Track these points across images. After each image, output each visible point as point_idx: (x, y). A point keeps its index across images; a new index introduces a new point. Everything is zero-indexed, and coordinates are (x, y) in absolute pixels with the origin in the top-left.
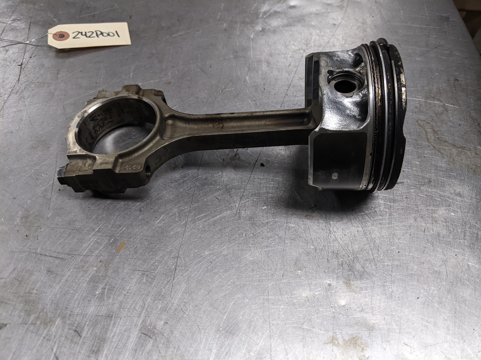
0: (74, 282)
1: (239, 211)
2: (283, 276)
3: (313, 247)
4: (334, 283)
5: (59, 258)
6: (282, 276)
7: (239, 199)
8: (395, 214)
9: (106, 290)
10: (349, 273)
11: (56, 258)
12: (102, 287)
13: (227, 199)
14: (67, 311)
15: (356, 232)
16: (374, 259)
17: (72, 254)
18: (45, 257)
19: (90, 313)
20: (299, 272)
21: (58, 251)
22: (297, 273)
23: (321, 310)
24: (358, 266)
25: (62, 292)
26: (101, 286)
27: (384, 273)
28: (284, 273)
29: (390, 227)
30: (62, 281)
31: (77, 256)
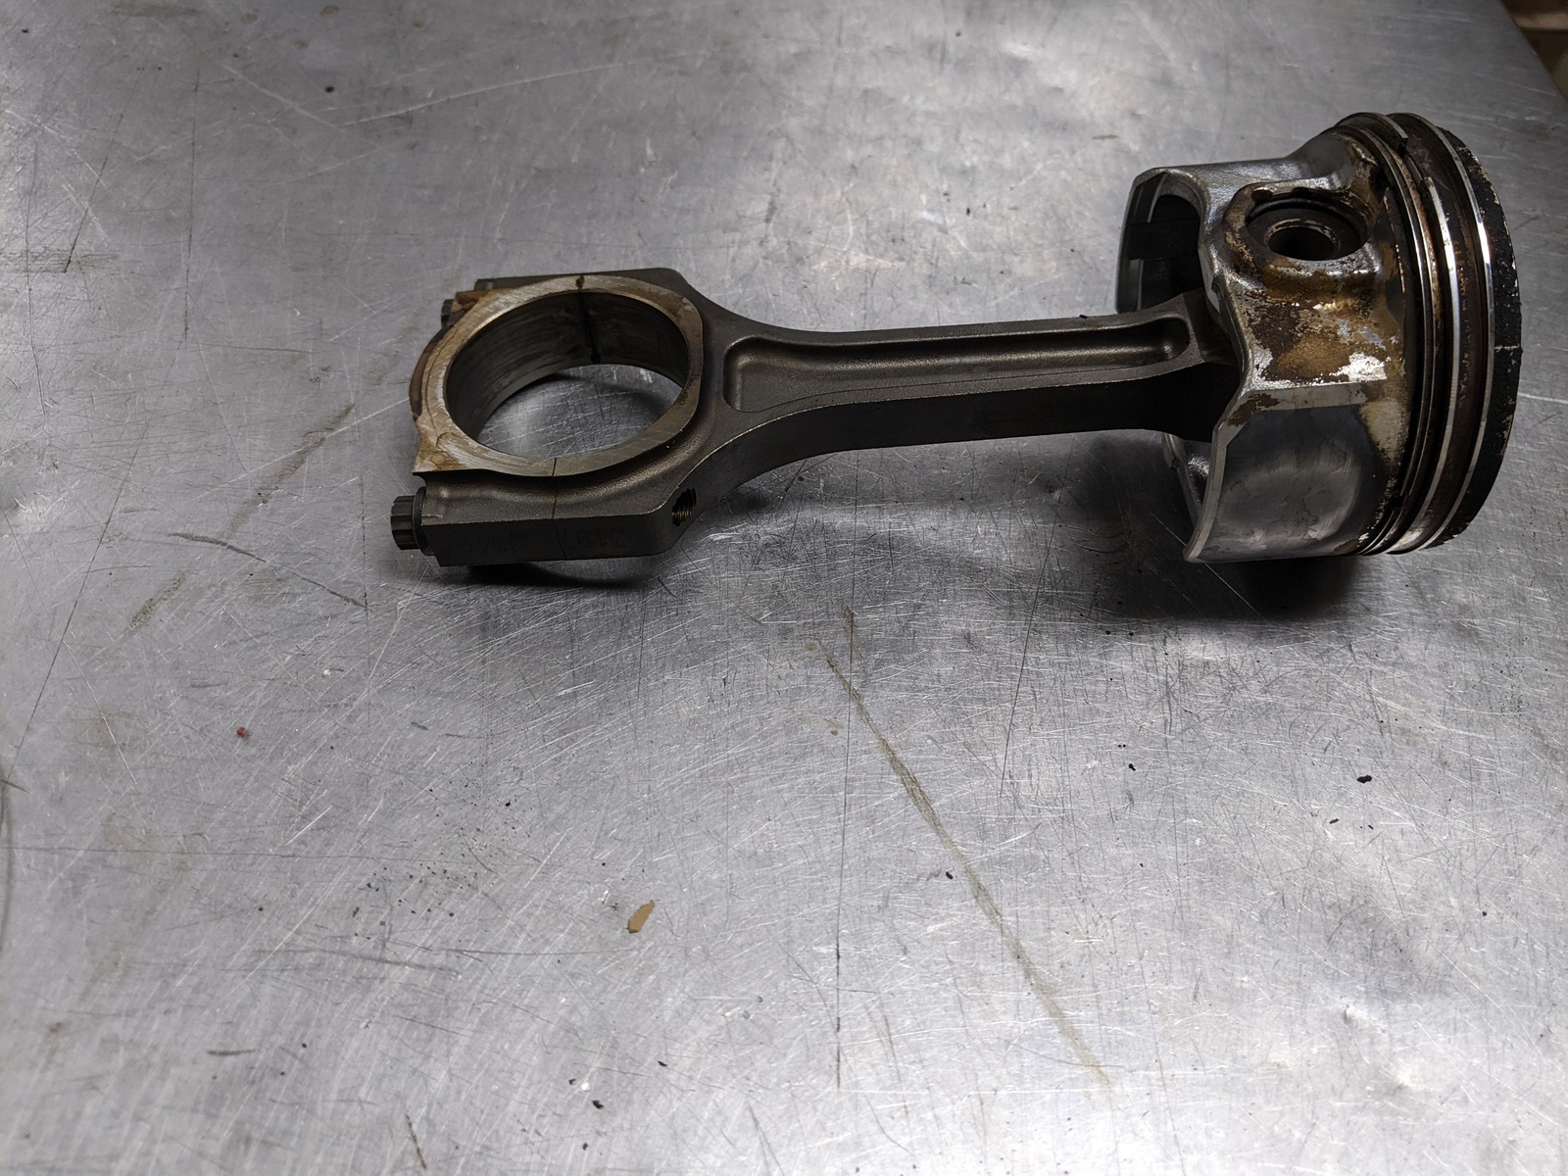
0: (498, 1053)
1: (1011, 777)
2: (1195, 997)
3: (1273, 893)
4: (1359, 1012)
5: (432, 968)
6: (1191, 996)
7: (1003, 738)
8: (1506, 770)
9: (616, 1075)
10: (1404, 975)
11: (421, 967)
12: (598, 1065)
13: (960, 737)
14: (490, 1160)
15: (1398, 837)
16: (1470, 923)
17: (476, 952)
18: (380, 965)
19: (569, 1160)
20: (1245, 979)
21: (424, 944)
22: (1238, 985)
23: (1339, 1104)
24: (1425, 949)
25: (459, 1092)
26: (596, 1063)
27: (1512, 970)
28: (1197, 988)
29: (1499, 814)
30: (455, 1050)
31: (493, 956)
